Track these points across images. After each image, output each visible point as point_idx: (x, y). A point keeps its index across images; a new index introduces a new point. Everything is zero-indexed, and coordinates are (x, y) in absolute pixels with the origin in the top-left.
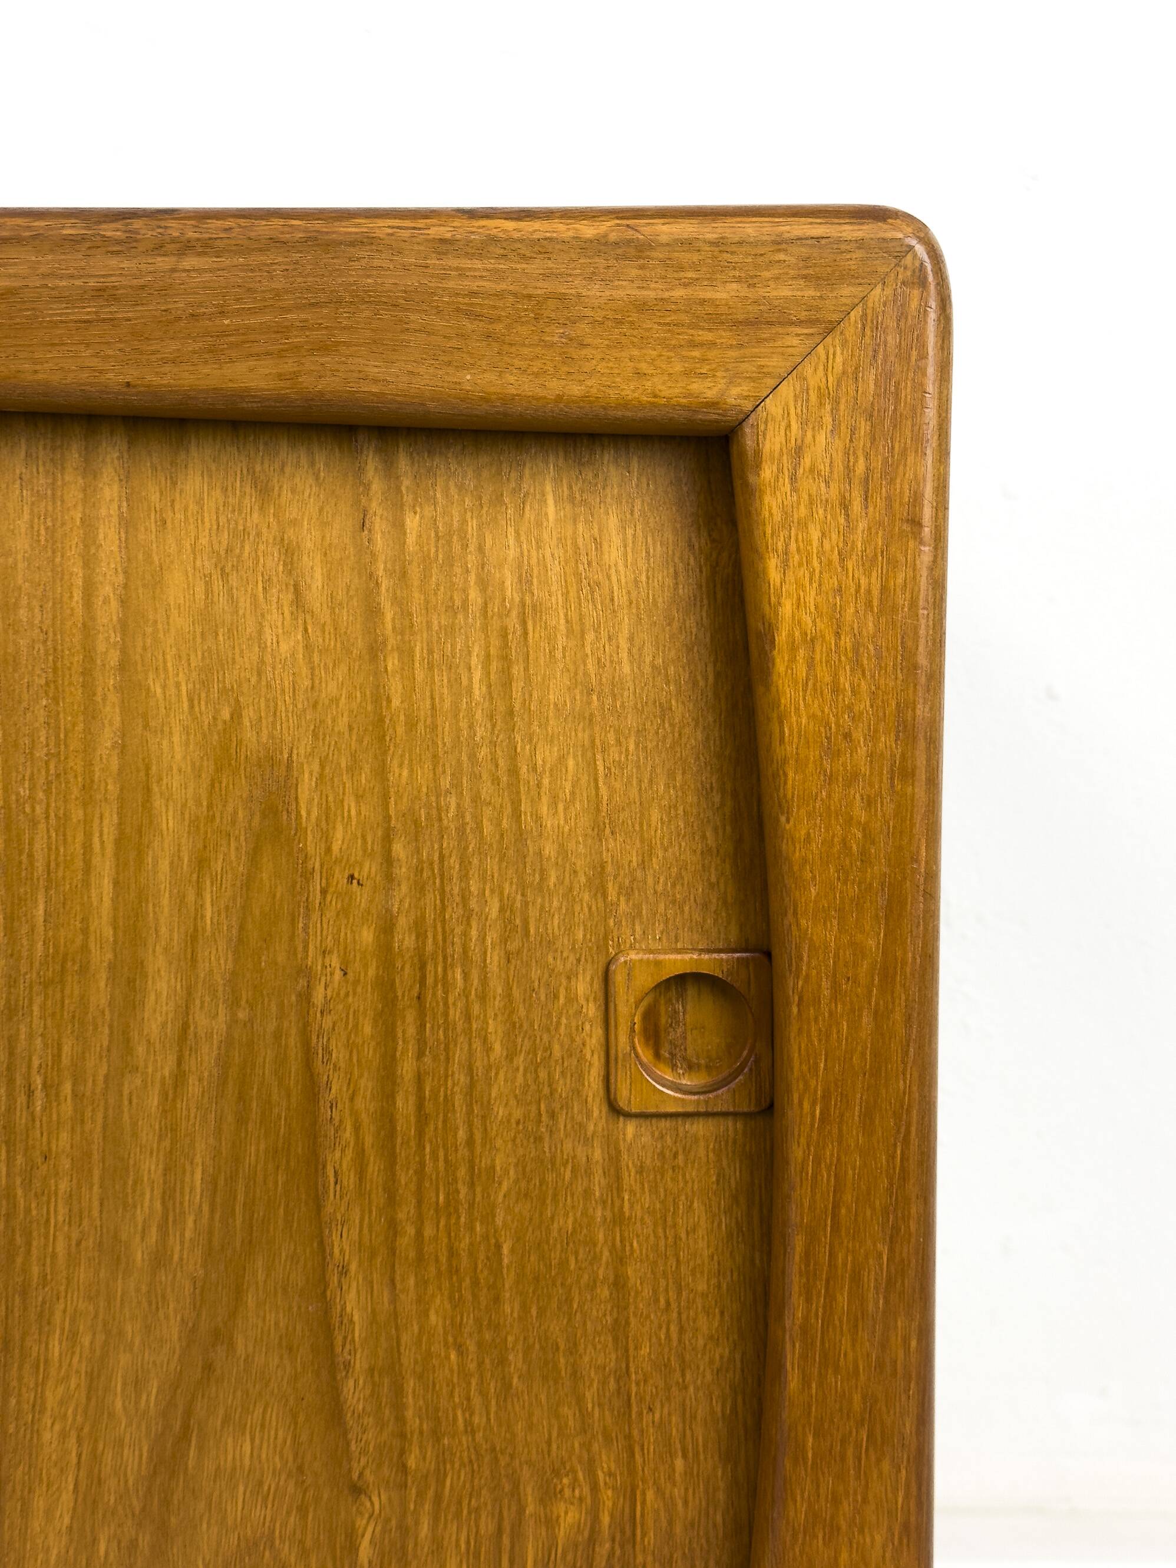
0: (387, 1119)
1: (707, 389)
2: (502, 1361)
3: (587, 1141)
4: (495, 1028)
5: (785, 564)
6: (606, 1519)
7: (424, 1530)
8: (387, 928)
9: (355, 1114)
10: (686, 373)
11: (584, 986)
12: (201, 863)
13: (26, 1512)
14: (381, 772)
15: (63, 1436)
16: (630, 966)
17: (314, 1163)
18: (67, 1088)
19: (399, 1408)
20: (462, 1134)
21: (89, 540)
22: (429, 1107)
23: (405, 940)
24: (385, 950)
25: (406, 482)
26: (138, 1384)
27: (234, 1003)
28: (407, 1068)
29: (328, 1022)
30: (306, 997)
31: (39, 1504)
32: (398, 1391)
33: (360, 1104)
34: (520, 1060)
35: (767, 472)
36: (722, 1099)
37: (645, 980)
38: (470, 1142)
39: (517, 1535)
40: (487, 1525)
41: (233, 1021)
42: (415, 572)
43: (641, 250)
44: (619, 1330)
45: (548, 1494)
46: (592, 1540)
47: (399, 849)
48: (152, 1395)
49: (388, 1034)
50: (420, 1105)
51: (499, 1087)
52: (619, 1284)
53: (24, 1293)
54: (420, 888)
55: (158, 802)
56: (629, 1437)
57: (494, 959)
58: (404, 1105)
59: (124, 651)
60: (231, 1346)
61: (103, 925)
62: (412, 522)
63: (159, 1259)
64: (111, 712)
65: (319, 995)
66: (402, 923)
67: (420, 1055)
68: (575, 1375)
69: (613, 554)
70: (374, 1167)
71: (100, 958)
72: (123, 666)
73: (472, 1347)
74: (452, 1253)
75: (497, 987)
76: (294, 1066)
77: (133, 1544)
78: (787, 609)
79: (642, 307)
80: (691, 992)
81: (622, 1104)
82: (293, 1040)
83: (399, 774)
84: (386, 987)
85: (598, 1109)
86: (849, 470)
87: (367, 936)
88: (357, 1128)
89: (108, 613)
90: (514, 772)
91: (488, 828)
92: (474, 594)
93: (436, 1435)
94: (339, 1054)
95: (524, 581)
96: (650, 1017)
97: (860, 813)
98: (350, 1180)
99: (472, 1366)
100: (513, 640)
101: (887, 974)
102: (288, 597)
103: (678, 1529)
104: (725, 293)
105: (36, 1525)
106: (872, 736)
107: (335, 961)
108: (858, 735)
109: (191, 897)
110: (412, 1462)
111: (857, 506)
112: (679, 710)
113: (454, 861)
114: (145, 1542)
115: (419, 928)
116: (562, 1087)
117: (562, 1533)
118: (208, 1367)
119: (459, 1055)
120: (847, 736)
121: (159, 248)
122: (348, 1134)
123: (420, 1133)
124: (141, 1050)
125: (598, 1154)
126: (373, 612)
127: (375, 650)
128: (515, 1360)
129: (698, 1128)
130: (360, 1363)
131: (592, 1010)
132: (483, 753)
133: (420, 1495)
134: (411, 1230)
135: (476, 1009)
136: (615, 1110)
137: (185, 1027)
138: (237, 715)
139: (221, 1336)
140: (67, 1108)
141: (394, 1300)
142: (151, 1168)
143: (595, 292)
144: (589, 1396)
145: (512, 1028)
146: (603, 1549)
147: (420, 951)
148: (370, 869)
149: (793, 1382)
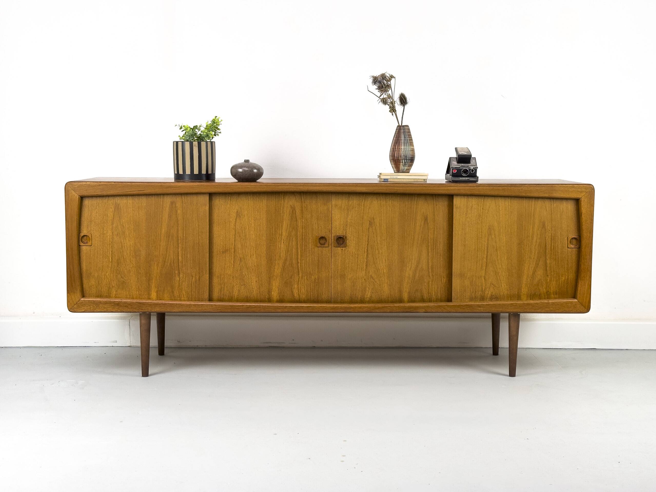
0: (551, 248)
1: (578, 196)
2: (559, 266)
3: (566, 250)
4: (559, 242)
5: (583, 208)
6: (566, 278)
7: (553, 279)
8: (552, 234)
9: (549, 248)
10: (577, 195)
11: (566, 238)
12: (538, 229)
13: (523, 277)
14: (552, 223)
15: (526, 272)
16: (570, 237)
17: (546, 251)
18: (528, 245)
19: (551, 270)
20: (557, 249)
21: (532, 206)
22: (554, 247)
23: (553, 235)
24: (551, 236)
25: (554, 202)
26: (532, 267)
27: (540, 239)
28: (553, 244)
29: (547, 241)
30: (545, 239)
31: (524, 276)
32: (551, 268)
33: (549, 247)
34: (561, 244)
35: (582, 202)
36: (576, 247)
37: (571, 238)
38: (557, 250)
39: (560, 279)
40: (557, 279)
41: (540, 241)
42: (555, 208)
43: (574, 187)
44: (568, 264)
45: (562, 276)
46: (565, 280)
47: (553, 228)
48: (533, 269)
49: (551, 242)
50: (553, 247)
51: (559, 246)
52: (568, 261)
53: (524, 261)
54: (554, 231)
55: (535, 225)
56: (568, 272)
57: (560, 236)
58: (552, 247)
59: (534, 213)
60: (539, 265)
61: (531, 234)
62: (555, 205)
63: (534, 258)
64: (532, 218)
65: (546, 239)
66: (553, 234)
67: (554, 243)
68: (564, 268)
69: (569, 207)
70: (550, 252)
71: (530, 236)
72: (533, 215)
73: (557, 265)
74: (555, 258)
75: (559, 239)
76: (544, 244)
77: (531, 280)
78: (583, 211)
79: (574, 191)
80: (573, 239)
81: (569, 247)
82: (544, 242)
83: (553, 223)
84: (551, 238)
85: (567, 248)
86: (588, 202)
87: (550, 235)
88: (549, 249)
89: (533, 211)
90: (561, 223)
91: (559, 227)
92: (559, 210)
93: (554, 272)
94: (548, 243)
95: (563, 209)
96: (570, 241)
97: (588, 226)
98: (548, 252)
99: (557, 267)
100: (562, 213)
101: (590, 237)
102: (545, 210)
103: (572, 279)
104: (580, 190)
105: (524, 278)
106: (589, 220)
107: (548, 236)
108: (588, 220)
109: (537, 232)
110: (552, 274)
111: (588, 204)
112: (574, 218)
113: (557, 229)
114: (532, 279)
115: (554, 234)
116: (564, 246)
117: (563, 280)
118: (537, 266)
119: (557, 244)
120: (587, 220)
121: (541, 187)
122: (548, 249)
123: (553, 249)
124: (533, 243)
125: (566, 251)
126: (552, 211)
127: (552, 214)
128: (560, 266)
129: (574, 249)
130: (548, 266)
131: (567, 240)
132: (559, 222)
133: (552, 276)
134: (552, 256)
135: (558, 240)
136: (568, 248)
137: (536, 241)
138: (541, 219)
139: (538, 264)
140: (527, 247)
141: (551, 262)
142: (534, 252)
143: (571, 190)
144: (565, 269)
145: (561, 241)
146: (566, 281)
147: (554, 236)
148: (551, 230)
149: (582, 267)
